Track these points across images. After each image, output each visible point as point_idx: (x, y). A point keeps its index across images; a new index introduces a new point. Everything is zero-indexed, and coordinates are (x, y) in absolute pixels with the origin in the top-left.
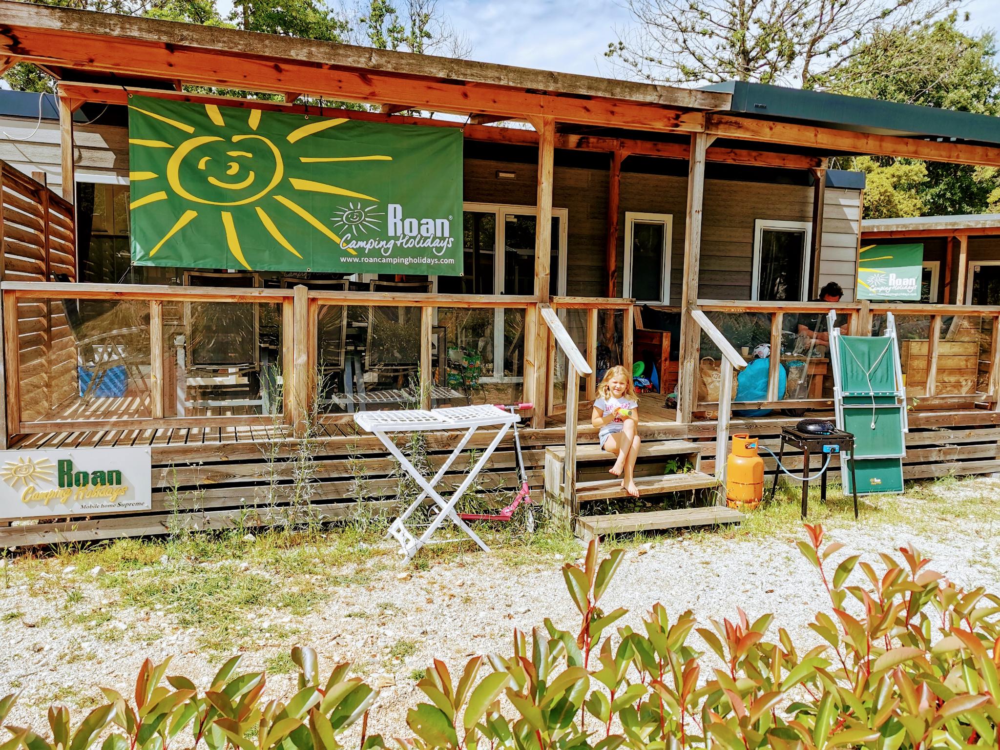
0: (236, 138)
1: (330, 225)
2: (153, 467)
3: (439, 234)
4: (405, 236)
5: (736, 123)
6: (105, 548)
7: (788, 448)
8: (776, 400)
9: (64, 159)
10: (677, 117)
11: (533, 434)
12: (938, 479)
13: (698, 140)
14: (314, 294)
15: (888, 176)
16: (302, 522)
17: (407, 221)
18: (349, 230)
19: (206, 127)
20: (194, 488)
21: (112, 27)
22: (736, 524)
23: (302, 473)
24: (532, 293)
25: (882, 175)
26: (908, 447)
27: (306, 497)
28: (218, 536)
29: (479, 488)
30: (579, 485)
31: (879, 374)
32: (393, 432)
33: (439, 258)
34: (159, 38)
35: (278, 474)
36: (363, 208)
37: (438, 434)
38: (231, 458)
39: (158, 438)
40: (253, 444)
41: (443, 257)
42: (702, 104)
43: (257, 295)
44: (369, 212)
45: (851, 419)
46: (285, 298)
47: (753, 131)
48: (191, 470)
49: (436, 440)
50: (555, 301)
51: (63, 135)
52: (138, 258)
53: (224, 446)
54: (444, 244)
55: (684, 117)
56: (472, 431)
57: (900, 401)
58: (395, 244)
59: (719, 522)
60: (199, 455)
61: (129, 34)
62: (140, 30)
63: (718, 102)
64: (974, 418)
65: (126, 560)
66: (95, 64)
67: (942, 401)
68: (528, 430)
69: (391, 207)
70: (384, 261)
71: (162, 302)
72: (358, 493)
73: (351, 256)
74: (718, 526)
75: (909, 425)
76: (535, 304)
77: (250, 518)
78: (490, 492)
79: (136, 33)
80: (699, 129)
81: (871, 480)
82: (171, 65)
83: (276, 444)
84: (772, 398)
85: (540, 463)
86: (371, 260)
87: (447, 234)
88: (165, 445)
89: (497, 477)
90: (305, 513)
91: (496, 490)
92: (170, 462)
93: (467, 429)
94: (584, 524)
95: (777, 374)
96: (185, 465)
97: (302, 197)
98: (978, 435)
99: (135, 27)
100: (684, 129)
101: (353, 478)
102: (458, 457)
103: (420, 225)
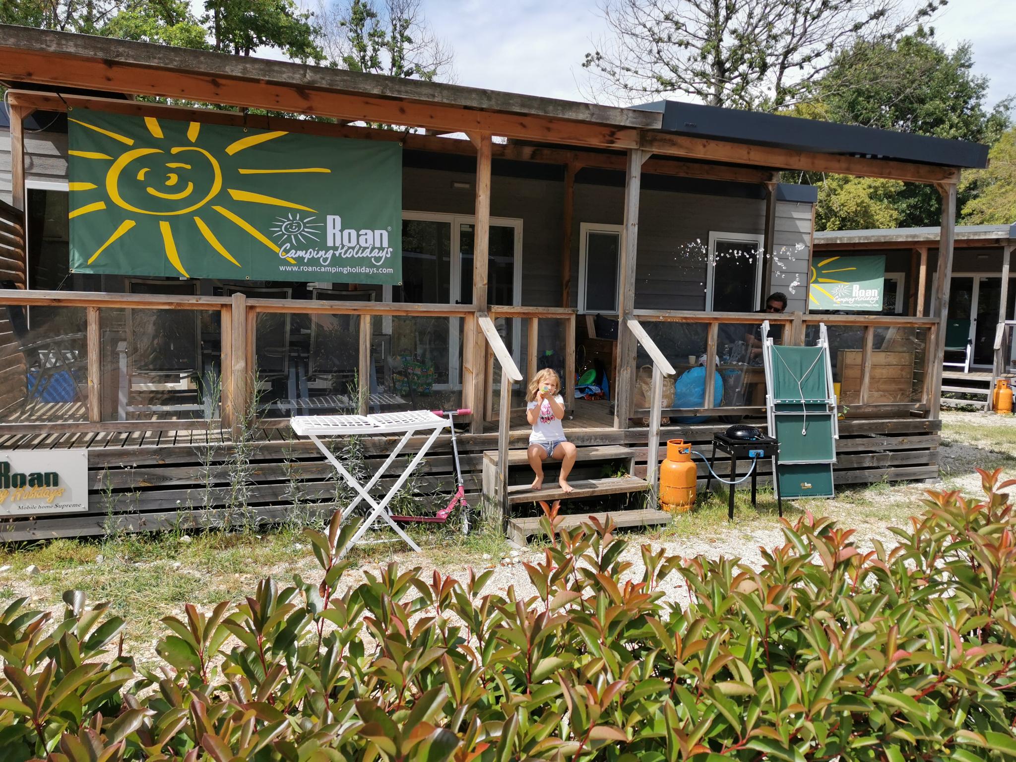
0: (175, 150)
1: (269, 235)
2: (90, 469)
3: (378, 245)
4: (343, 246)
5: (670, 140)
6: (41, 548)
7: (720, 454)
8: (711, 407)
9: (14, 165)
10: (612, 134)
11: (472, 438)
12: (872, 484)
13: (634, 157)
14: (252, 302)
15: (865, 186)
16: (239, 524)
17: (346, 232)
18: (288, 240)
19: (145, 139)
20: (129, 490)
21: (48, 43)
22: (662, 525)
23: (239, 475)
24: (471, 303)
25: (859, 186)
26: (838, 454)
27: (241, 499)
28: (156, 536)
29: (416, 491)
30: (511, 489)
31: (811, 382)
32: (330, 437)
33: (378, 267)
34: (95, 54)
35: (215, 477)
36: (302, 219)
37: (376, 438)
38: (168, 461)
39: (98, 442)
40: (190, 448)
41: (382, 266)
42: (633, 123)
43: (194, 302)
44: (308, 222)
45: (783, 426)
46: (223, 306)
47: (687, 148)
48: (126, 472)
49: (374, 444)
50: (493, 310)
51: (13, 143)
52: (76, 265)
53: (161, 449)
54: (383, 254)
55: (620, 134)
56: (408, 436)
57: (831, 409)
58: (334, 255)
59: (646, 524)
60: (136, 458)
61: (65, 49)
62: (76, 46)
63: (649, 121)
64: (907, 425)
65: (61, 559)
66: (33, 77)
67: (875, 409)
68: (467, 435)
69: (330, 218)
70: (323, 269)
71: (99, 309)
72: (293, 495)
73: (289, 264)
74: (645, 528)
75: (840, 431)
76: (473, 313)
77: (186, 520)
78: (428, 495)
79: (72, 50)
80: (633, 146)
81: (802, 484)
82: (109, 79)
83: (211, 447)
84: (708, 405)
85: (479, 468)
86: (310, 269)
87: (385, 244)
88: (102, 448)
89: (435, 481)
90: (242, 515)
91: (433, 494)
92: (106, 465)
93: (403, 434)
94: (514, 525)
95: (713, 382)
96: (120, 468)
97: (241, 208)
98: (911, 442)
99: (71, 43)
100: (619, 145)
101: (289, 481)
102: (393, 462)
103: (358, 236)
